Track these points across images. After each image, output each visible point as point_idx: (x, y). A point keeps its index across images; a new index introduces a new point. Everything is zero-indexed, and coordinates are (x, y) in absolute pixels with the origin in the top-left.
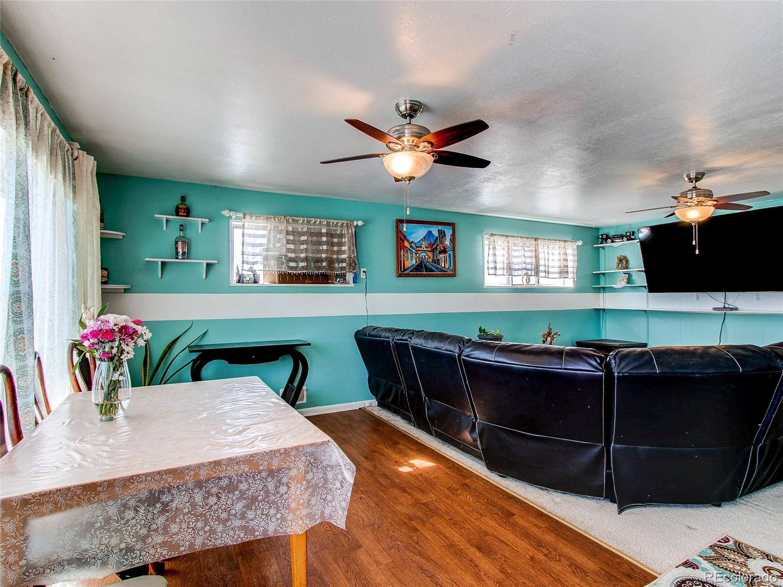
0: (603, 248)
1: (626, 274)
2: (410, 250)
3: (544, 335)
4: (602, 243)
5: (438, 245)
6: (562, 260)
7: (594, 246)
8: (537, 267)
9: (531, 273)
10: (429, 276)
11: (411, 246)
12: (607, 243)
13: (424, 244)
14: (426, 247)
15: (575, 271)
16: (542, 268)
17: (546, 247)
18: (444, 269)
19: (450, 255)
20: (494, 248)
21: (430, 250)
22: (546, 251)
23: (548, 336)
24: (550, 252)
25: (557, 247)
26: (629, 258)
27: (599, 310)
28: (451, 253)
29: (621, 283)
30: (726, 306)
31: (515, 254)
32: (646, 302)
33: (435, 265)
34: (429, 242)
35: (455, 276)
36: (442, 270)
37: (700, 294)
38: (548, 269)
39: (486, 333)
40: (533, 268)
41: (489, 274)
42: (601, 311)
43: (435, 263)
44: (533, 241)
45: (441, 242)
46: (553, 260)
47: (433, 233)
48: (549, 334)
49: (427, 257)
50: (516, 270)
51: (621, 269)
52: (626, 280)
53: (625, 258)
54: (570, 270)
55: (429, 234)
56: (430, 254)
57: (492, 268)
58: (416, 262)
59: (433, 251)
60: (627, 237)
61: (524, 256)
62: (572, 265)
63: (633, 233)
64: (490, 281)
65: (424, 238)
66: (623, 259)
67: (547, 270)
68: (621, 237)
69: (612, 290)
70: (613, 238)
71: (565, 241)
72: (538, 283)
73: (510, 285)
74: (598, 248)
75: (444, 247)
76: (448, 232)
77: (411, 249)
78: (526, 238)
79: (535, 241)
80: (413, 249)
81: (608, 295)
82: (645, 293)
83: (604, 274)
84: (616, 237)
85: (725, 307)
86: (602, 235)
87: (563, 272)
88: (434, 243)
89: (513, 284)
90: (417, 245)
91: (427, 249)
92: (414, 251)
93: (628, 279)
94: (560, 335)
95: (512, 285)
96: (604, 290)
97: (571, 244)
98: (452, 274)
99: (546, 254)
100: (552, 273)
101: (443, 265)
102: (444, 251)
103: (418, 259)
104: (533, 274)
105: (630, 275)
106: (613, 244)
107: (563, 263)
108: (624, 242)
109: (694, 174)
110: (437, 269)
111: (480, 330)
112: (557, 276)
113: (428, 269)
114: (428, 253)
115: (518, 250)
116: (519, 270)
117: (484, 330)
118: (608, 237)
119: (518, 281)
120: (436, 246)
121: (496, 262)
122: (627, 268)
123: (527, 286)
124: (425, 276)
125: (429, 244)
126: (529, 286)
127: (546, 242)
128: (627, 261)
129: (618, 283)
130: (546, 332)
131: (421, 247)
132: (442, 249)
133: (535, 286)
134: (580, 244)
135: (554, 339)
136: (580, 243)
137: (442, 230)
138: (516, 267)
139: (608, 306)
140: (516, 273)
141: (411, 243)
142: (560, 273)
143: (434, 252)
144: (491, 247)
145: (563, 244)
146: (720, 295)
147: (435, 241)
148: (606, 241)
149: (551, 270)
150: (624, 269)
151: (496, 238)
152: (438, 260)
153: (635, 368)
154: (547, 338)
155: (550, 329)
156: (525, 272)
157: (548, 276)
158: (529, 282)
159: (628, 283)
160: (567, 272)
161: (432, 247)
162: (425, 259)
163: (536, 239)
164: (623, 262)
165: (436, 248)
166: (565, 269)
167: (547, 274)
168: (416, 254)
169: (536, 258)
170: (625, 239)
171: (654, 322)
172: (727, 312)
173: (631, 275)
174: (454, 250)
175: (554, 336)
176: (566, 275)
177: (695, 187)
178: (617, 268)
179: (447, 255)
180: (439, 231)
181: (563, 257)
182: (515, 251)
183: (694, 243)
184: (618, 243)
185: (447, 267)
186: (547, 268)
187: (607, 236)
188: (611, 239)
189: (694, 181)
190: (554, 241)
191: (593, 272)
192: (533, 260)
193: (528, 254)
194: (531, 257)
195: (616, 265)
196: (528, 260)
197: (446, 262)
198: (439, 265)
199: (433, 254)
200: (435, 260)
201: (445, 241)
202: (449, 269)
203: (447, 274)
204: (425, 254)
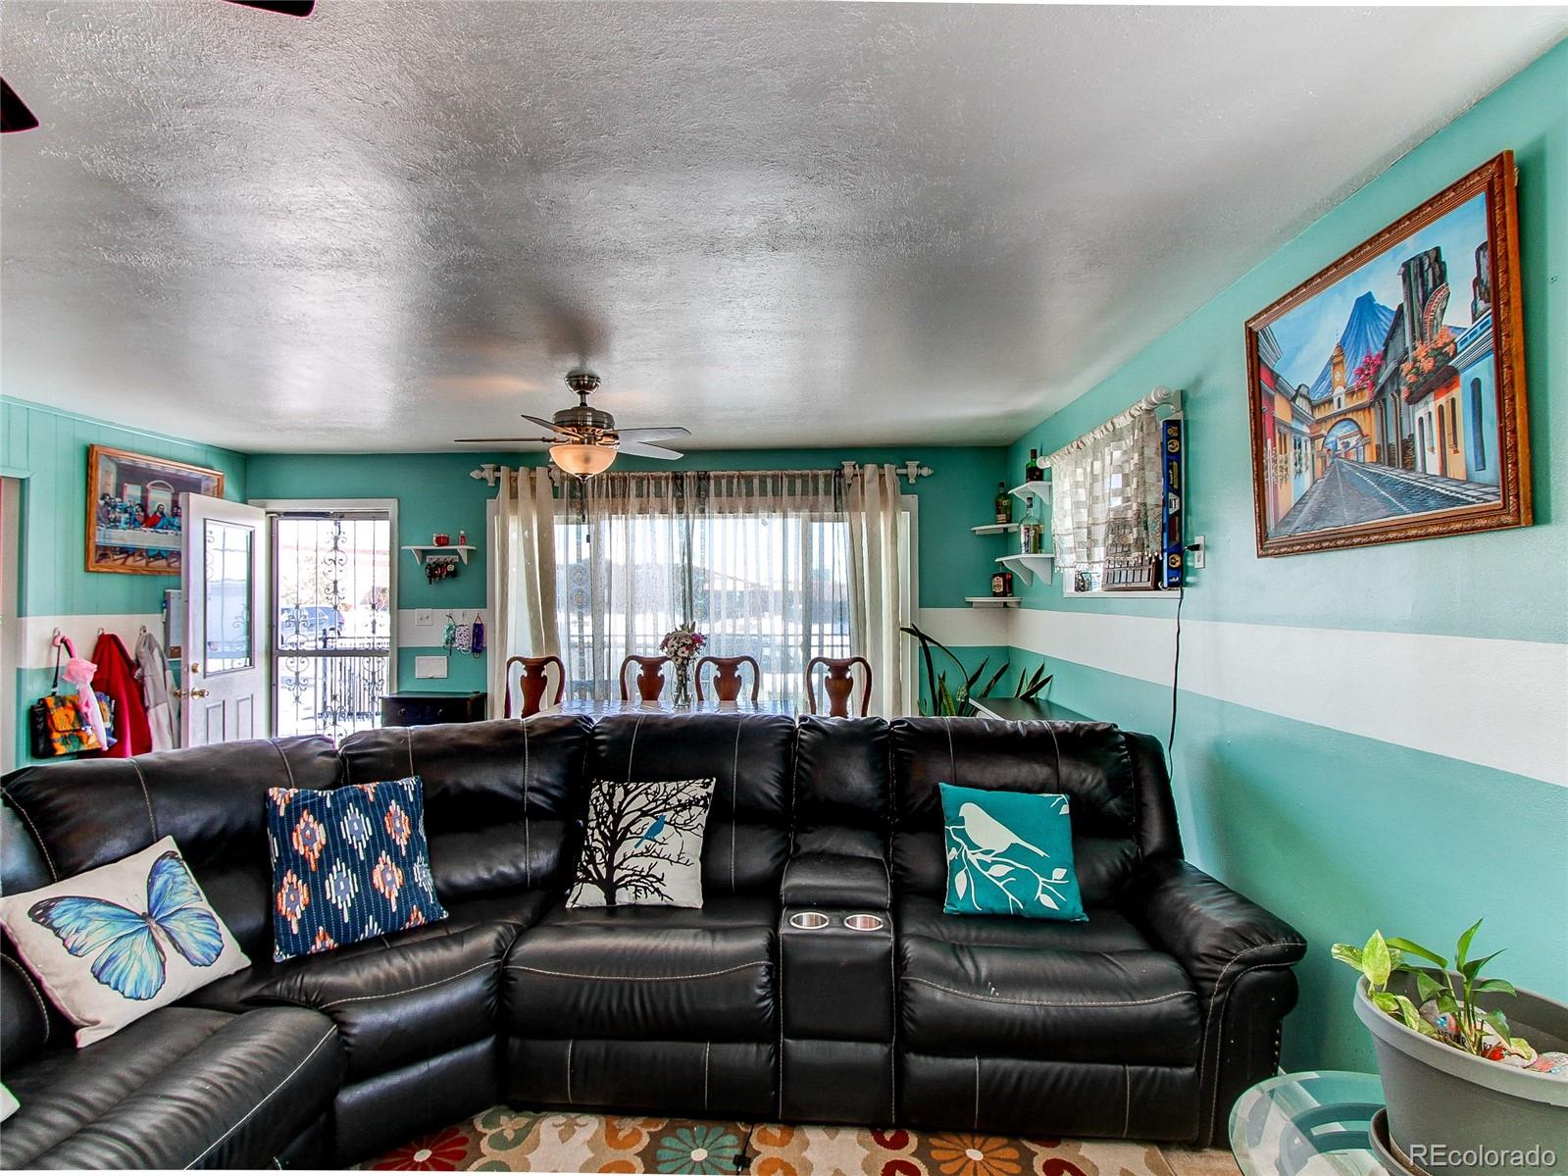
2: (1292, 430)
5: (1405, 356)
13: (1343, 380)
14: (1351, 392)
18: (1440, 487)
19: (1475, 386)
21: (1367, 396)
28: (1484, 369)
33: (1390, 473)
34: (1362, 360)
36: (1425, 496)
43: (1391, 464)
45: (1421, 332)
49: (1353, 441)
55: (1362, 313)
56: (1369, 423)
58: (1314, 482)
59: (1379, 399)
65: (1342, 344)
75: (1439, 353)
77: (1295, 423)
80: (1304, 419)
88: (1384, 355)
90: (1316, 398)
91: (1355, 401)
92: (1305, 429)
98: (1491, 512)
101: (1434, 464)
102: (1441, 374)
103: (1319, 463)
110: (1400, 497)
114: (1358, 417)
120: (1391, 367)
124: (1350, 542)
125: (1360, 371)
131: (1331, 402)
132: (1429, 364)
137: (1424, 258)
141: (1294, 399)
143: (1383, 410)
147: (1386, 345)
152: (1407, 445)
161: (1375, 383)
162: (1347, 456)
165: (1395, 376)
168: (1313, 440)
174: (1498, 345)
179: (1457, 393)
180: (1407, 268)
185: (1457, 470)
197: (1449, 440)
198: (1413, 469)
199: (1379, 415)
200: (1389, 446)
201: (1443, 311)
202: (1468, 481)
203: (1458, 518)
204: (1344, 430)
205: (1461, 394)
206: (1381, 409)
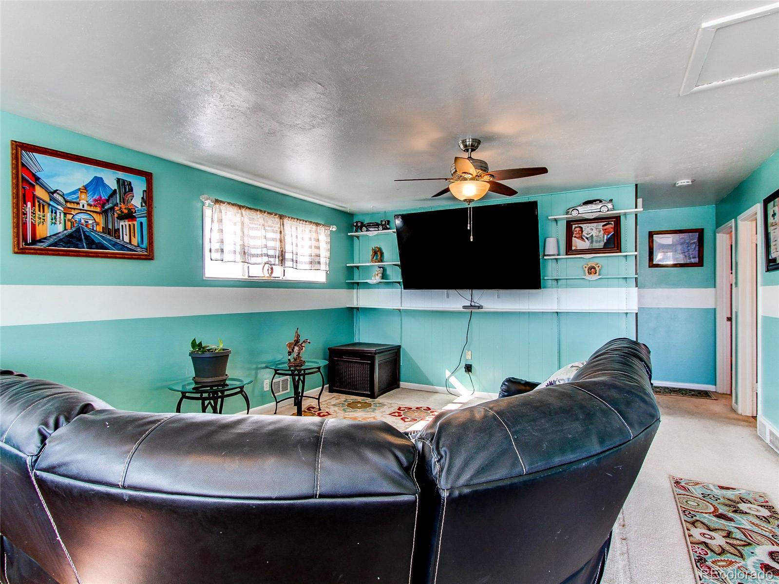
0: (358, 237)
1: (380, 267)
2: (49, 205)
3: (290, 345)
4: (356, 231)
5: (117, 205)
6: (313, 247)
7: (349, 234)
8: (282, 255)
9: (275, 261)
10: (97, 255)
11: (52, 199)
12: (362, 231)
13: (85, 200)
14: (90, 205)
15: (328, 262)
16: (288, 256)
17: (294, 228)
18: (129, 246)
19: (141, 223)
20: (220, 221)
21: (98, 210)
22: (294, 235)
23: (295, 345)
24: (300, 236)
25: (307, 231)
26: (384, 251)
27: (352, 309)
28: (144, 220)
29: (376, 279)
30: (473, 304)
31: (253, 233)
32: (400, 300)
33: (108, 237)
34: (96, 197)
35: (153, 260)
36: (123, 247)
37: (451, 291)
38: (297, 258)
39: (203, 348)
40: (277, 255)
41: (212, 260)
42: (355, 310)
43: (109, 234)
44: (277, 219)
45: (123, 201)
46: (302, 247)
47: (106, 181)
48: (297, 342)
49: (90, 222)
50: (253, 255)
51: (376, 262)
52: (380, 275)
53: (380, 250)
54: (323, 260)
55: (97, 183)
56: (100, 219)
57: (217, 251)
58: (65, 230)
59: (105, 213)
60: (382, 225)
61: (265, 237)
62: (325, 253)
63: (389, 222)
64: (213, 270)
65: (86, 188)
66: (378, 251)
67: (294, 259)
68: (376, 225)
69: (366, 286)
70: (368, 226)
71: (317, 224)
72: (284, 276)
73: (246, 277)
74: (352, 237)
75: (129, 210)
76: (139, 186)
77: (51, 203)
78: (268, 213)
79: (281, 218)
80: (59, 203)
81: (362, 292)
82: (398, 290)
83: (358, 267)
84: (371, 225)
85: (471, 306)
86: (357, 222)
87: (315, 262)
88: (108, 201)
89: (250, 275)
90: (69, 199)
91: (92, 209)
92: (60, 208)
93: (382, 274)
94: (309, 343)
95: (249, 277)
96: (358, 285)
97: (323, 228)
98: (145, 255)
99: (294, 237)
100: (301, 263)
101: (127, 239)
102: (130, 216)
103: (69, 224)
104: (277, 262)
105: (384, 269)
106: (368, 233)
107: (314, 252)
108: (379, 232)
109: (471, 140)
110: (113, 245)
111: (194, 344)
112: (308, 266)
113: (91, 243)
114: (95, 215)
115: (256, 229)
116: (257, 256)
117: (200, 344)
118: (363, 225)
119: (258, 272)
120: (111, 205)
121: (222, 242)
122: (381, 261)
123: (269, 278)
124: (87, 255)
125: (95, 200)
126: (272, 278)
127: (295, 223)
128: (382, 254)
129: (373, 278)
130: (292, 339)
131: (78, 204)
132: (126, 211)
133: (280, 279)
134: (334, 230)
135: (302, 349)
136: (334, 228)
137: (124, 181)
138: (253, 251)
139: (362, 304)
140: (253, 260)
141: (52, 192)
142: (311, 263)
143: (107, 216)
144: (216, 219)
145: (314, 227)
146: (467, 293)
147: (109, 197)
148: (361, 230)
149: (300, 259)
150: (379, 262)
151: (223, 207)
152: (117, 230)
153: (482, 470)
154: (294, 348)
155: (298, 336)
156: (266, 259)
157: (296, 266)
158: (272, 273)
159: (383, 278)
160: (319, 263)
161: (103, 207)
162: (87, 226)
163: (281, 217)
164: (378, 254)
165: (112, 209)
166: (317, 259)
167: (295, 264)
168: (65, 214)
169: (281, 241)
170: (381, 228)
171: (408, 322)
172: (474, 310)
173: (386, 270)
174: (150, 216)
175: (303, 345)
176: (317, 266)
177: (470, 157)
178: (372, 261)
179: (135, 223)
180: (118, 180)
181: (314, 243)
182: (252, 229)
183: (469, 228)
184: (372, 233)
185: (135, 242)
186: (295, 256)
187: (362, 223)
188: (366, 227)
189: (470, 150)
190: (304, 223)
191: (347, 265)
192: (278, 244)
193: (270, 235)
194: (274, 240)
195: (370, 257)
196: (271, 244)
197: (132, 234)
198: (119, 238)
199: (104, 219)
200: (109, 229)
201: (132, 200)
202: (138, 246)
203: (135, 255)
204: (86, 216)
205: (136, 224)
206: (106, 217)
